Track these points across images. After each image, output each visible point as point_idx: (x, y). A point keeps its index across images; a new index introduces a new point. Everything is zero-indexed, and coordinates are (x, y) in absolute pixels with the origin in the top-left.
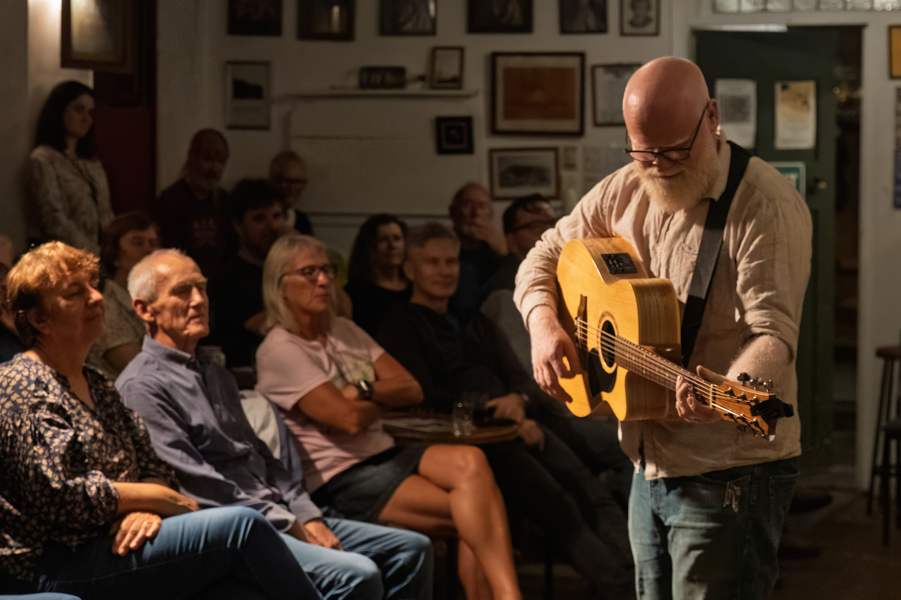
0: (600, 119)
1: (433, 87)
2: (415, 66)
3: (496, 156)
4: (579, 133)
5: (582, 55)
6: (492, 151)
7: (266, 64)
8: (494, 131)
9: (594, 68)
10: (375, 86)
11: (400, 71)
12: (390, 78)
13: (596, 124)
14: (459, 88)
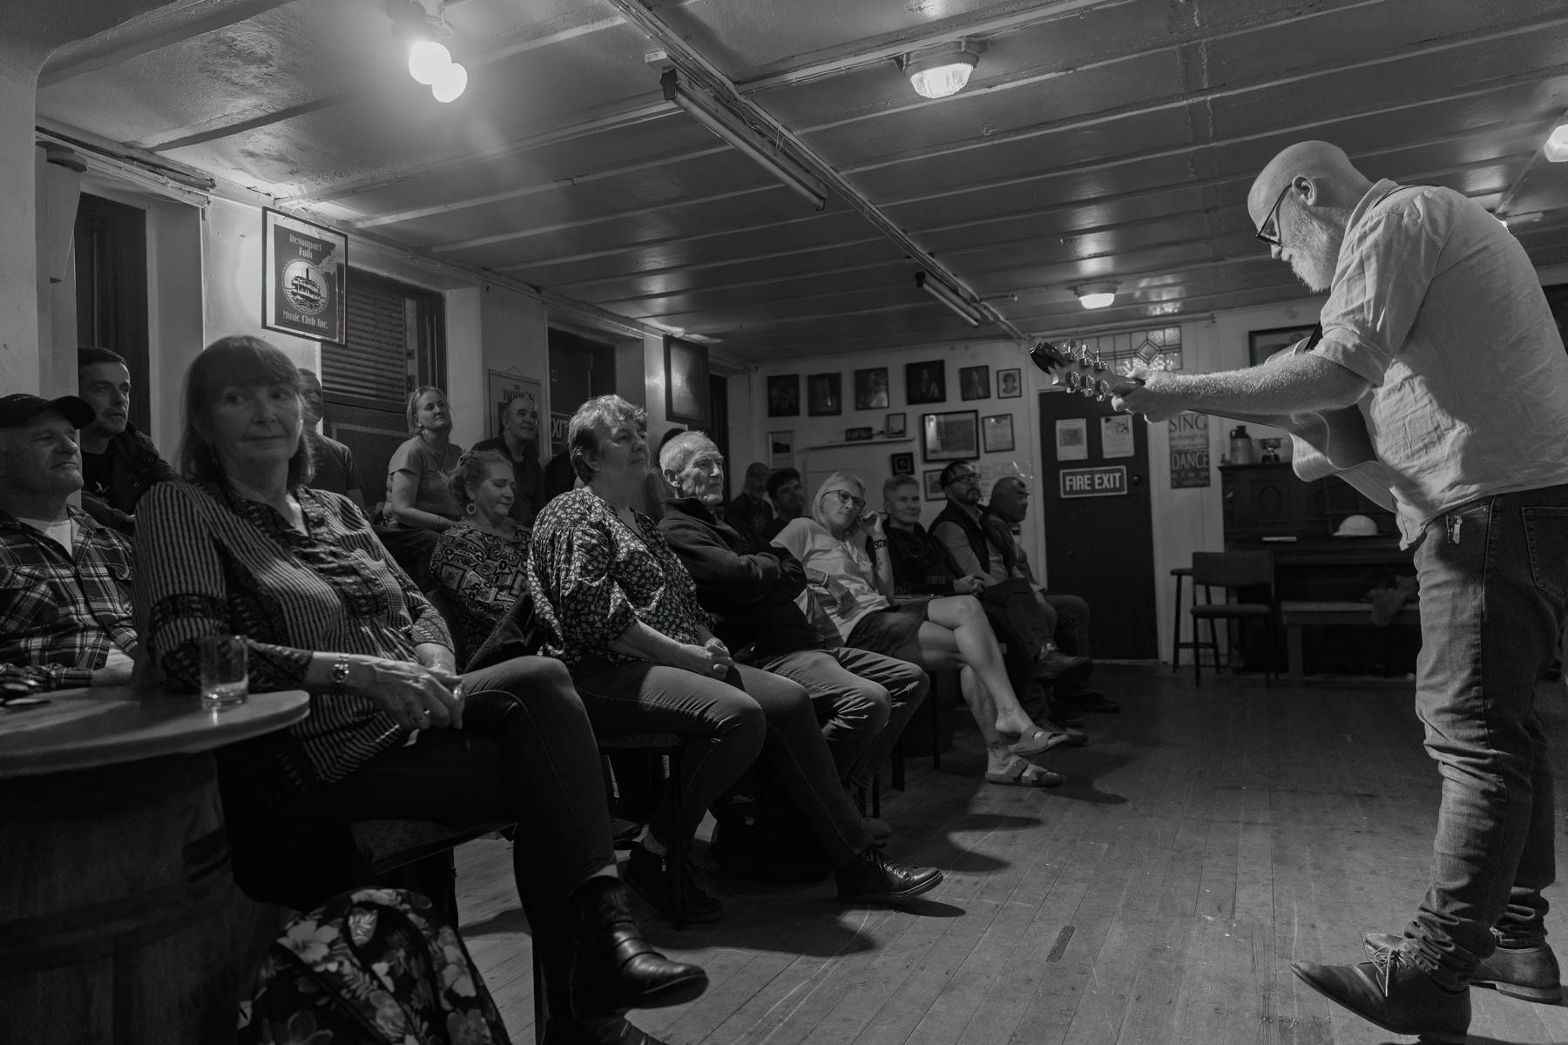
0: (988, 449)
1: (889, 437)
2: (878, 426)
3: (928, 474)
4: (977, 458)
5: (976, 412)
6: (925, 472)
7: (791, 432)
8: (926, 461)
9: (983, 418)
10: (855, 440)
11: (869, 430)
12: (863, 434)
13: (987, 452)
14: (904, 436)
